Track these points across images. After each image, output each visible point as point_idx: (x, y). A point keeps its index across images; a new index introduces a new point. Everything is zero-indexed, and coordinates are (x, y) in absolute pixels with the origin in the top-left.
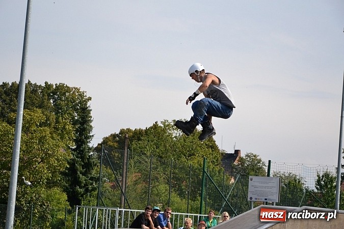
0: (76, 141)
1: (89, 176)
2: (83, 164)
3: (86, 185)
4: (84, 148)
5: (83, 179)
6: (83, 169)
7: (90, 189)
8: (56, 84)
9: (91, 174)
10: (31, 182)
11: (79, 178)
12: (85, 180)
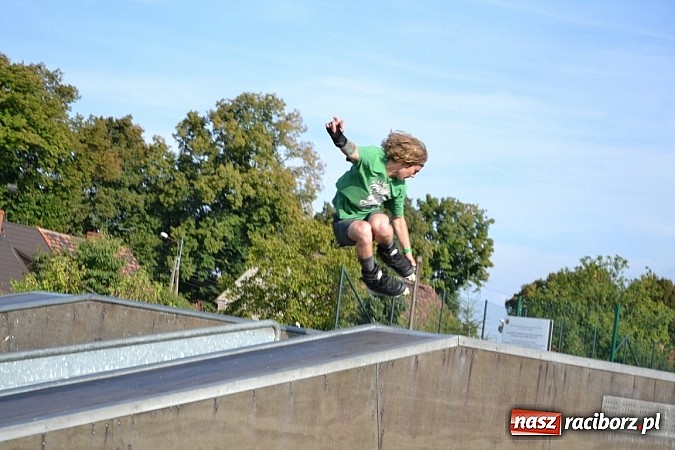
8: (442, 200)
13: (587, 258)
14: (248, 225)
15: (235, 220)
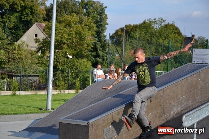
0: (97, 32)
1: (105, 52)
2: (101, 45)
3: (103, 57)
4: (101, 36)
5: (101, 54)
6: (101, 48)
7: (105, 59)
9: (105, 51)
10: (72, 56)
11: (99, 53)
12: (103, 54)
13: (150, 19)
14: (22, 16)
15: (16, 14)
